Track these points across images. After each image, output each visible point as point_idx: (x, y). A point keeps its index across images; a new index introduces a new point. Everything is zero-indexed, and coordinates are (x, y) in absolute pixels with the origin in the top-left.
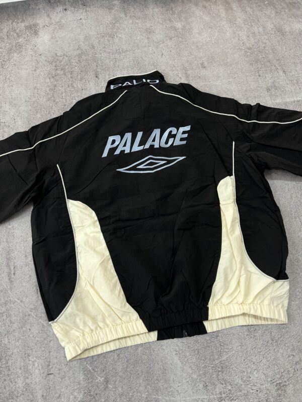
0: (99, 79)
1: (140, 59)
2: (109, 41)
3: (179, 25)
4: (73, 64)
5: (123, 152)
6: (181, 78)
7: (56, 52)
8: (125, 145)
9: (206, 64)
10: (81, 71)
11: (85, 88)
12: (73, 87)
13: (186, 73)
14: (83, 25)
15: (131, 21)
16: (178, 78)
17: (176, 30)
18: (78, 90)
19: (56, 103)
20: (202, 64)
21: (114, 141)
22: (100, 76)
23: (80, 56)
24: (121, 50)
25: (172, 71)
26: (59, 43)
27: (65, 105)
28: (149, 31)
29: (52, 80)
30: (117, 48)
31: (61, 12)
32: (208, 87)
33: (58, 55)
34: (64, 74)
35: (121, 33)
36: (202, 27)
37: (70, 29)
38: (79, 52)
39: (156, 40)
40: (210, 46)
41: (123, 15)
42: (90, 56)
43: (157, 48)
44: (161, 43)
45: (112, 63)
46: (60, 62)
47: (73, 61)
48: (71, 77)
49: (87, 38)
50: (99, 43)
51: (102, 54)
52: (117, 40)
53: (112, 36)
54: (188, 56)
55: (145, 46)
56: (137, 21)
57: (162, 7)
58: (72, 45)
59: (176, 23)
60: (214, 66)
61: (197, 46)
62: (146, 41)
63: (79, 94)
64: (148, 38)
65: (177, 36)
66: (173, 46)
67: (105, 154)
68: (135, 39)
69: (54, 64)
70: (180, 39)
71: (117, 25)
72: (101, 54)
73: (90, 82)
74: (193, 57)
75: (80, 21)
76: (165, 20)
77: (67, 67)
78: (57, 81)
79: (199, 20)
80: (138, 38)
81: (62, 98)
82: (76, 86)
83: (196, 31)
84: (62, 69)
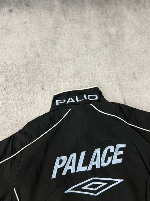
0: (45, 91)
1: (80, 69)
2: (52, 48)
3: (113, 30)
4: (21, 74)
5: (69, 171)
6: (115, 90)
7: (6, 61)
8: (70, 165)
9: (137, 74)
10: (29, 83)
11: (34, 101)
12: (23, 100)
13: (120, 85)
14: (27, 29)
15: (70, 26)
16: (113, 90)
17: (110, 36)
18: (27, 104)
19: (9, 119)
20: (134, 74)
21: (61, 161)
22: (46, 88)
23: (27, 65)
24: (63, 58)
25: (108, 82)
26: (7, 50)
27: (17, 120)
28: (87, 37)
29: (4, 92)
30: (60, 57)
31: (7, 14)
32: (139, 100)
33: (8, 64)
34: (14, 86)
35: (62, 39)
36: (133, 33)
37: (17, 33)
38: (26, 60)
39: (93, 48)
40: (140, 55)
41: (63, 18)
42: (36, 65)
43: (94, 56)
44: (97, 50)
45: (56, 73)
46: (10, 72)
47: (21, 71)
48: (21, 89)
49: (32, 45)
50: (43, 51)
51: (47, 63)
52: (58, 47)
53: (54, 43)
54: (122, 65)
55: (84, 54)
56: (76, 26)
57: (98, 10)
58: (19, 53)
59: (111, 28)
60: (144, 77)
61: (129, 55)
62: (85, 49)
63: (29, 108)
64: (86, 45)
65: (111, 43)
66: (108, 54)
67: (54, 176)
68: (75, 45)
69: (4, 74)
70: (114, 46)
71: (59, 29)
72: (45, 63)
73: (38, 95)
74: (126, 66)
75: (25, 24)
76: (100, 25)
77: (16, 77)
78: (8, 93)
79: (130, 25)
80: (78, 45)
81: (14, 113)
82: (25, 99)
83: (127, 37)
84: (12, 80)
